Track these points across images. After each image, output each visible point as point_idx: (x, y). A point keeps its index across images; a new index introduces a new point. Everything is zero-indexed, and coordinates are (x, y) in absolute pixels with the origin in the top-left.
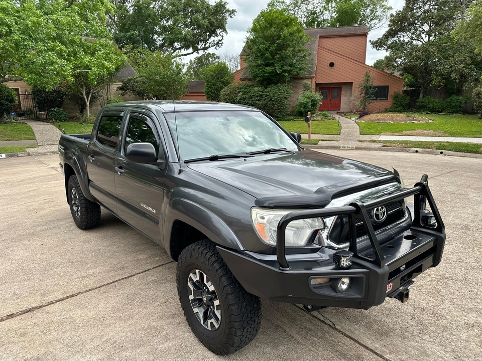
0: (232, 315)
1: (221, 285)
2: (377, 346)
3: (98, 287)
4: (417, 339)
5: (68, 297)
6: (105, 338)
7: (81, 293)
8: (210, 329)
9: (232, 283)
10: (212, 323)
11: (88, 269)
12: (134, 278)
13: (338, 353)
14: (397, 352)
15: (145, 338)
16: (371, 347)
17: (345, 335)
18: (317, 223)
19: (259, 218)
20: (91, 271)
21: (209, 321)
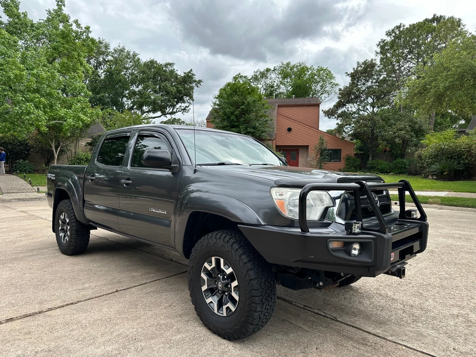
0: (252, 290)
1: (241, 263)
2: (378, 331)
3: (98, 297)
4: (412, 326)
5: (68, 305)
6: (116, 334)
7: (81, 301)
8: (225, 315)
9: (252, 260)
10: (228, 308)
11: (83, 283)
12: (133, 289)
13: (345, 337)
14: (397, 335)
15: (157, 332)
16: (373, 333)
17: (348, 325)
18: (327, 202)
19: (278, 196)
20: (87, 285)
21: (224, 307)
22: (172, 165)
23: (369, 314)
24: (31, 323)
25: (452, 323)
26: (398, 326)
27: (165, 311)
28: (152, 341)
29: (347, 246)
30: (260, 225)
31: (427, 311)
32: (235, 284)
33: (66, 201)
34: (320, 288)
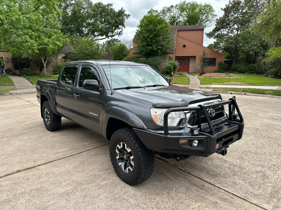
1: (135, 147)
2: (212, 181)
3: (64, 158)
4: (231, 178)
5: (48, 163)
6: (72, 180)
7: (55, 160)
8: (128, 172)
9: (140, 146)
10: (129, 169)
11: (57, 149)
12: (84, 153)
13: (192, 184)
14: (222, 183)
15: (93, 180)
16: (209, 182)
17: (196, 177)
19: (154, 113)
20: (59, 151)
21: (127, 168)
22: (100, 89)
23: (209, 170)
24: (29, 173)
25: (255, 177)
26: (223, 178)
27: (99, 167)
28: (90, 185)
29: (191, 142)
30: (144, 129)
31: (242, 169)
32: (132, 157)
33: (47, 102)
34: (178, 160)
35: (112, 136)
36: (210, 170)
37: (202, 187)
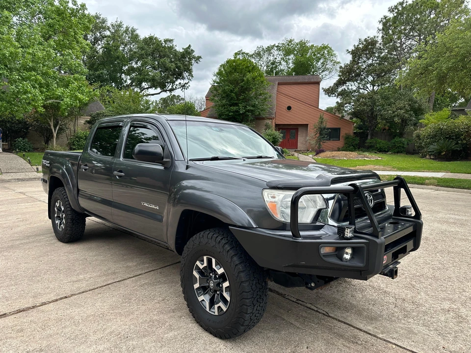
0: (243, 292)
1: (232, 264)
2: (369, 328)
3: (92, 290)
4: (403, 322)
5: (61, 299)
6: (108, 331)
7: (75, 295)
8: (216, 313)
9: (243, 262)
10: (219, 307)
11: (78, 275)
12: (127, 281)
13: (336, 335)
14: (388, 332)
15: (149, 329)
16: (364, 330)
17: (339, 321)
18: (320, 204)
19: (270, 198)
20: (81, 277)
21: (216, 306)
22: (164, 160)
23: (360, 309)
24: (23, 318)
25: (443, 319)
26: (388, 322)
27: (158, 305)
28: (144, 340)
29: (339, 251)
30: (251, 228)
31: (419, 305)
32: (226, 284)
33: (61, 189)
34: (311, 288)
35: (187, 245)
36: (364, 309)
37: (354, 340)
